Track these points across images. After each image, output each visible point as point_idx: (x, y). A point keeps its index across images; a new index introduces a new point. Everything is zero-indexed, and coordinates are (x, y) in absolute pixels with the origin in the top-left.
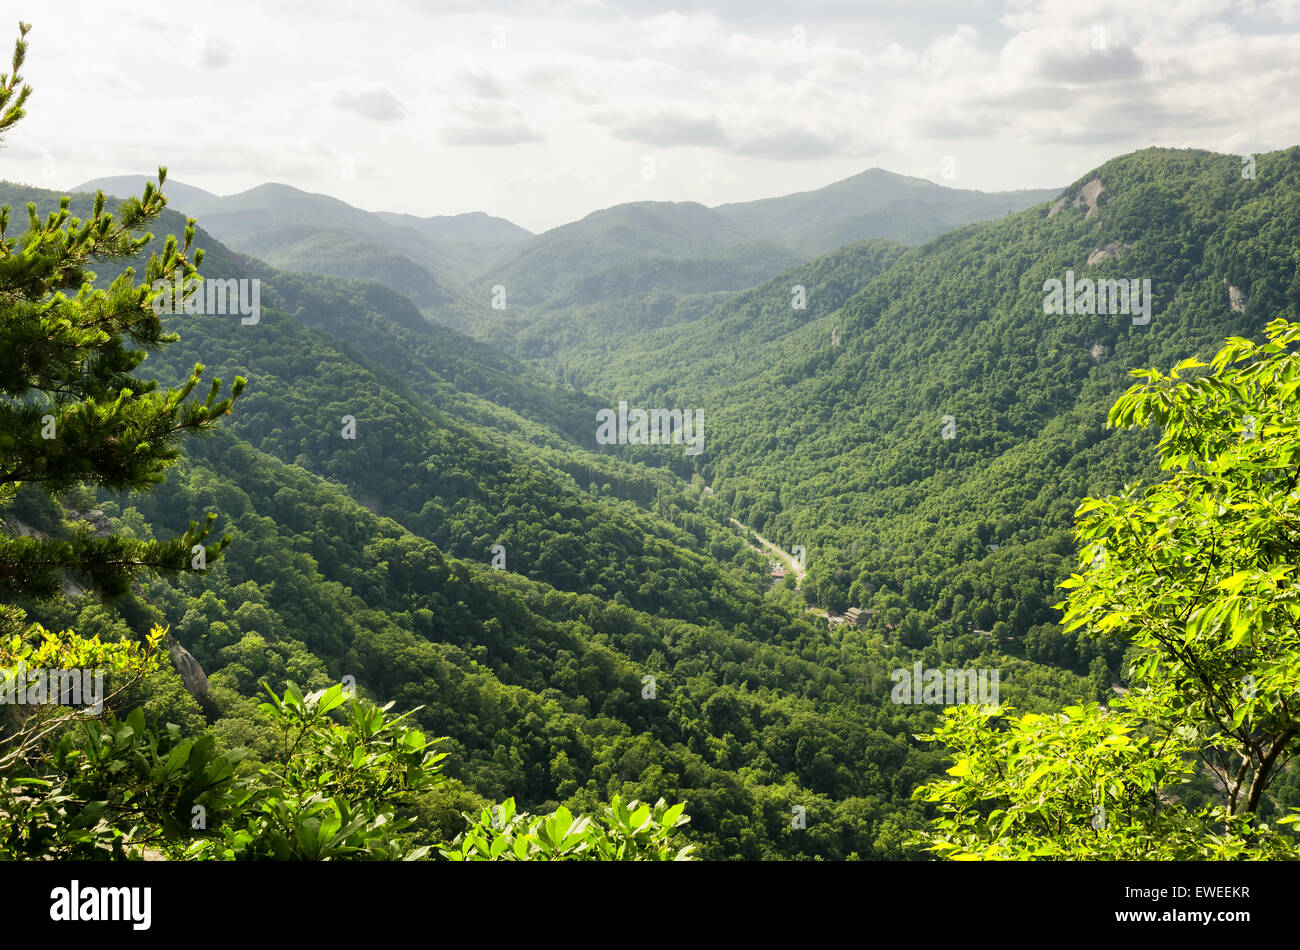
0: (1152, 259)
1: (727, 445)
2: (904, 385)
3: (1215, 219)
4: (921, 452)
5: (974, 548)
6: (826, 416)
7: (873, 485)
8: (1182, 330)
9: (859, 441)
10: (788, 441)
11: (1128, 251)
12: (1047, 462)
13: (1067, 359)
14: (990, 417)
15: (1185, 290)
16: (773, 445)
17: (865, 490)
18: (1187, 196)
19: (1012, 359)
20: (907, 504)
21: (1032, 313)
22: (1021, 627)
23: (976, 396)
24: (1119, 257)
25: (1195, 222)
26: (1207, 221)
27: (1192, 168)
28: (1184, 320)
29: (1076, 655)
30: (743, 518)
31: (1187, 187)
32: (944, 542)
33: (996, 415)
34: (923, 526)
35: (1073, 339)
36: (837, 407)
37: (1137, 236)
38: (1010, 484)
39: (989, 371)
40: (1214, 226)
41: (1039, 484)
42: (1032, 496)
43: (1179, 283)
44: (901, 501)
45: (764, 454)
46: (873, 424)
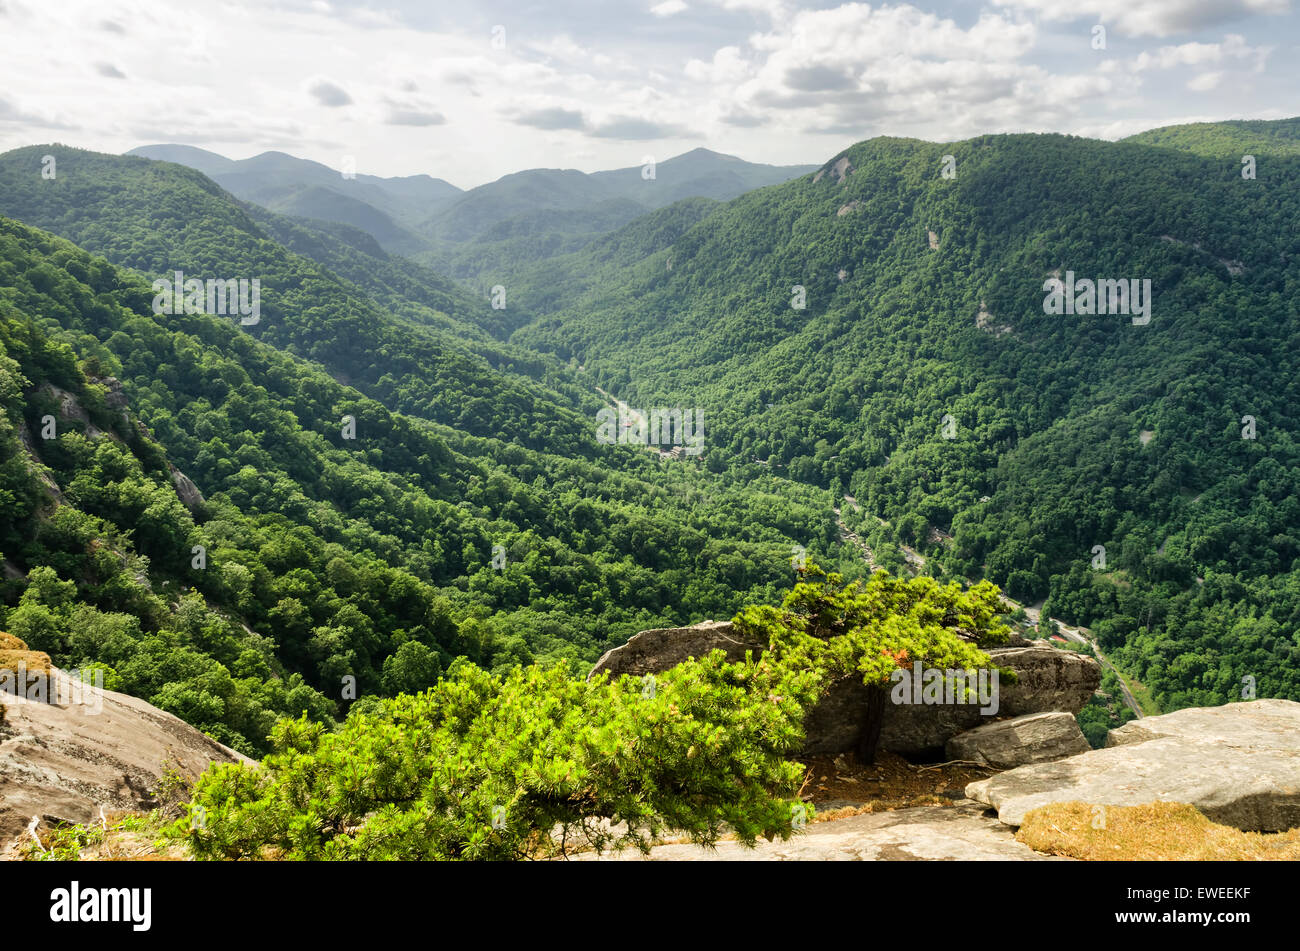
0: (880, 213)
1: (595, 338)
2: (714, 297)
3: (922, 186)
4: (724, 342)
5: (758, 406)
6: (662, 318)
7: (692, 364)
8: (897, 261)
9: (683, 335)
10: (635, 335)
11: (864, 207)
12: (807, 349)
13: (822, 279)
14: (770, 319)
15: (901, 234)
16: (625, 338)
17: (686, 368)
18: (904, 170)
19: (786, 279)
20: (714, 377)
21: (800, 248)
22: (787, 459)
23: (762, 305)
24: (858, 211)
25: (908, 188)
26: (916, 187)
27: (908, 151)
28: (899, 254)
29: (822, 475)
30: (604, 387)
31: (904, 163)
32: (738, 402)
33: (774, 317)
34: (725, 392)
35: (826, 266)
36: (669, 312)
37: (870, 197)
38: (782, 364)
39: (771, 288)
40: (920, 191)
41: (801, 363)
42: (796, 371)
43: (897, 229)
44: (710, 375)
45: (619, 344)
46: (693, 323)
